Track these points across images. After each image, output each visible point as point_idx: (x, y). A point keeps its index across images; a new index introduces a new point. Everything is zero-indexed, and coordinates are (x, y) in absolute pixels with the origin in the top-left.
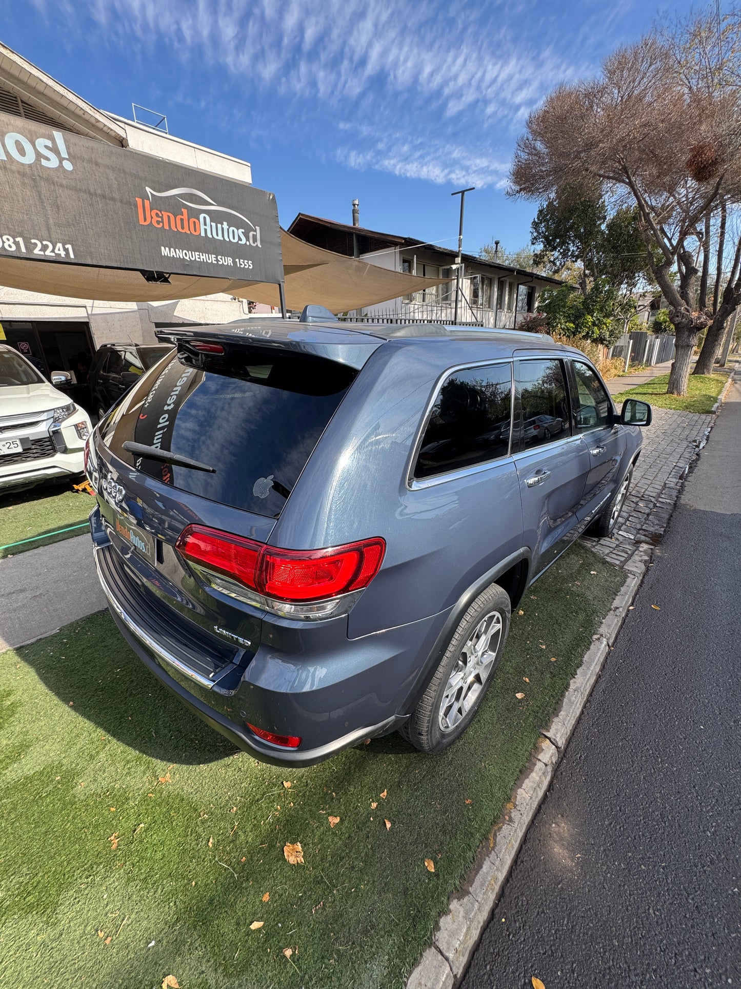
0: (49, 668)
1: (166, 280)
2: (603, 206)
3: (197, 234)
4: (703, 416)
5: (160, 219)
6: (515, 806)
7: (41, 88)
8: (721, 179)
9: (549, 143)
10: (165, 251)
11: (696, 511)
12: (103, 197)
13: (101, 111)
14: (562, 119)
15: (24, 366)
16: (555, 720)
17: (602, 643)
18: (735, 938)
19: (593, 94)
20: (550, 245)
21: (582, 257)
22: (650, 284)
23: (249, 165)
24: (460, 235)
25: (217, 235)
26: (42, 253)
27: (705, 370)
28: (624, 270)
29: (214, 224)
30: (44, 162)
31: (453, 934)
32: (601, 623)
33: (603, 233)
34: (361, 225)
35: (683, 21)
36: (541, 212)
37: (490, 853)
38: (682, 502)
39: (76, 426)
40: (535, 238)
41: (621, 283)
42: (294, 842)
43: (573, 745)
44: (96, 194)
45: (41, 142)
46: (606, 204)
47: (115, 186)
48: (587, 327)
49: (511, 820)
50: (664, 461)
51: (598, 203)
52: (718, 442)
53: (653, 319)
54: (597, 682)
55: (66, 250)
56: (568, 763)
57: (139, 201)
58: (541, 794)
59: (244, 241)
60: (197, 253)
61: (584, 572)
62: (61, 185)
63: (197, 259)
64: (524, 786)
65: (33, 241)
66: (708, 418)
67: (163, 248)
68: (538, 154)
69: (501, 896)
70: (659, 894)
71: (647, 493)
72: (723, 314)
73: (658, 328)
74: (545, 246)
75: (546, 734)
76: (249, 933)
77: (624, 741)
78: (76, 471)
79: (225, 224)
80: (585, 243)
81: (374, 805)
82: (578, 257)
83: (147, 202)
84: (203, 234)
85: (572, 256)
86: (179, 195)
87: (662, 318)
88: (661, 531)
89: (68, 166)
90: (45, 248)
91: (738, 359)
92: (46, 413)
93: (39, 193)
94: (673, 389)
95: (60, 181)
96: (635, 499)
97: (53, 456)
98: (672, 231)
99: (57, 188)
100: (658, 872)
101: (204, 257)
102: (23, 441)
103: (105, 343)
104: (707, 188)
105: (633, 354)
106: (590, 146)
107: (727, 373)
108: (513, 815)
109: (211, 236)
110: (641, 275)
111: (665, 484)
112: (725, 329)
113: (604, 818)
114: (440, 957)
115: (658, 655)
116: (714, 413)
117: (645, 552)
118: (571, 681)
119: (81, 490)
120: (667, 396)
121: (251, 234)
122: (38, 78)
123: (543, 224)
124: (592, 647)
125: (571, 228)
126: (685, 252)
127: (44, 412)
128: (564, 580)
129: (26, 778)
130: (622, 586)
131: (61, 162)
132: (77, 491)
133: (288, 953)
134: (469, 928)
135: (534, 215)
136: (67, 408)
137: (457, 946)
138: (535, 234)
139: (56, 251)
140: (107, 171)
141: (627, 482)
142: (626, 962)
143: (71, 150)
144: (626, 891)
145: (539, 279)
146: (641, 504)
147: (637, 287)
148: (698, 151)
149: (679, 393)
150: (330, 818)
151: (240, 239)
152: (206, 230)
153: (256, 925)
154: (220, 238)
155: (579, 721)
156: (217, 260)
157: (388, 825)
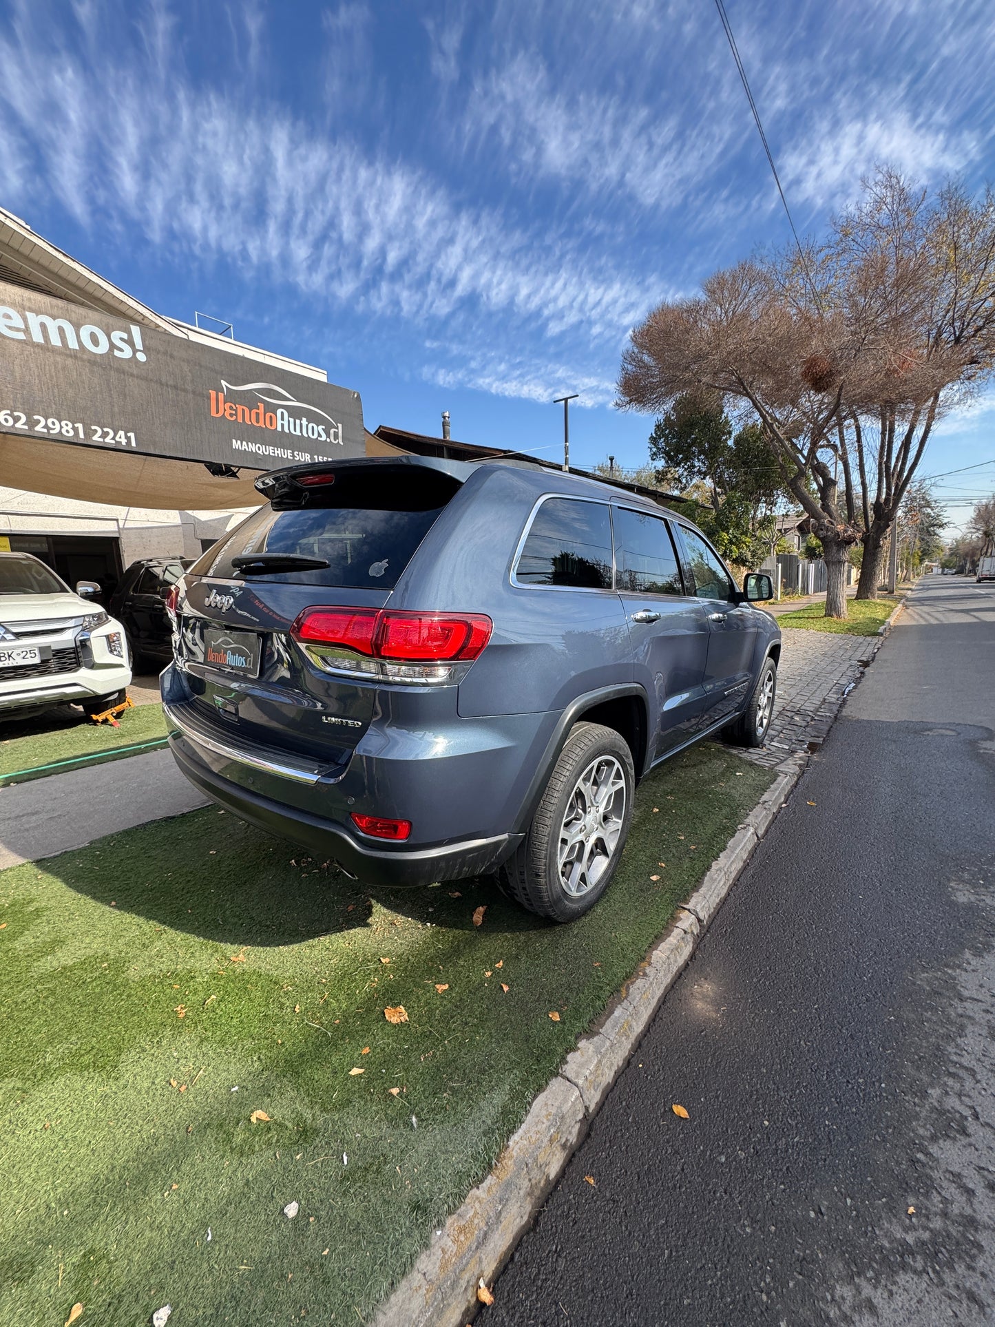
0: (78, 878)
1: (234, 475)
2: (727, 422)
3: (273, 428)
4: (869, 639)
5: (234, 412)
6: (650, 964)
7: (98, 294)
8: (841, 389)
9: (657, 355)
10: (236, 444)
11: (858, 721)
12: (176, 387)
13: (163, 317)
14: (667, 333)
15: (46, 573)
16: (695, 894)
17: (749, 831)
18: (890, 1054)
19: (694, 310)
20: (672, 460)
21: (709, 473)
22: (792, 503)
23: (326, 372)
24: (566, 442)
25: (295, 431)
26: (101, 440)
27: (869, 595)
28: (760, 487)
29: (292, 420)
30: (117, 353)
31: (582, 1065)
32: (748, 815)
33: (730, 448)
34: (451, 438)
35: (781, 251)
36: (658, 426)
37: (623, 1001)
38: (844, 714)
39: (107, 637)
40: (655, 454)
41: (759, 501)
42: (395, 1005)
43: (717, 922)
44: (167, 385)
45: (117, 336)
46: (730, 418)
47: (189, 378)
48: (723, 545)
49: (645, 975)
50: (824, 679)
51: (721, 418)
52: (886, 661)
53: (805, 544)
54: (744, 868)
55: (128, 438)
56: (712, 936)
57: (213, 393)
58: (681, 961)
59: (324, 438)
60: (271, 448)
61: (728, 774)
62: (132, 375)
63: (271, 454)
64: (660, 948)
65: (93, 427)
66: (875, 640)
67: (234, 441)
68: (646, 366)
69: (638, 1045)
70: (811, 1029)
71: (803, 707)
72: (877, 531)
73: (811, 553)
74: (667, 462)
75: (685, 906)
76: (348, 1077)
77: (775, 915)
78: (101, 692)
79: (304, 419)
80: (712, 458)
81: (489, 974)
82: (705, 474)
83: (221, 396)
84: (279, 429)
85: (700, 472)
86: (257, 390)
87: (814, 542)
88: (820, 740)
89: (141, 357)
90: (105, 435)
91: (910, 587)
92: (74, 620)
93: (108, 381)
94: (831, 610)
95: (130, 370)
96: (789, 714)
97: (76, 671)
98: (803, 443)
99: (126, 377)
100: (810, 1013)
101: (279, 452)
102: (42, 650)
103: (139, 559)
104: (828, 398)
105: (784, 580)
106: (699, 357)
107: (898, 600)
108: (647, 971)
109: (287, 431)
110: (779, 493)
111: (825, 699)
112: (882, 547)
113: (752, 977)
114: (568, 1083)
115: (814, 843)
116: (881, 634)
117: (801, 758)
118: (713, 863)
119: (100, 721)
120: (826, 619)
121: (332, 431)
122: (98, 284)
123: (662, 440)
124: (737, 834)
125: (694, 443)
126: (819, 463)
127: (72, 618)
128: (706, 782)
129: (64, 968)
130: (772, 784)
131: (134, 353)
132: (95, 723)
133: (395, 1091)
134: (600, 1061)
135: (651, 430)
136: (99, 616)
137: (587, 1074)
138: (654, 450)
139: (117, 439)
140: (182, 363)
141: (772, 683)
142: (774, 1084)
143: (147, 342)
144: (776, 1030)
145: (664, 497)
146: (797, 718)
147: (777, 506)
148: (812, 363)
149: (839, 616)
150: (437, 986)
151: (320, 435)
152: (282, 425)
153: (355, 1071)
154: (298, 433)
155: (724, 901)
156: (294, 456)
157: (506, 988)
